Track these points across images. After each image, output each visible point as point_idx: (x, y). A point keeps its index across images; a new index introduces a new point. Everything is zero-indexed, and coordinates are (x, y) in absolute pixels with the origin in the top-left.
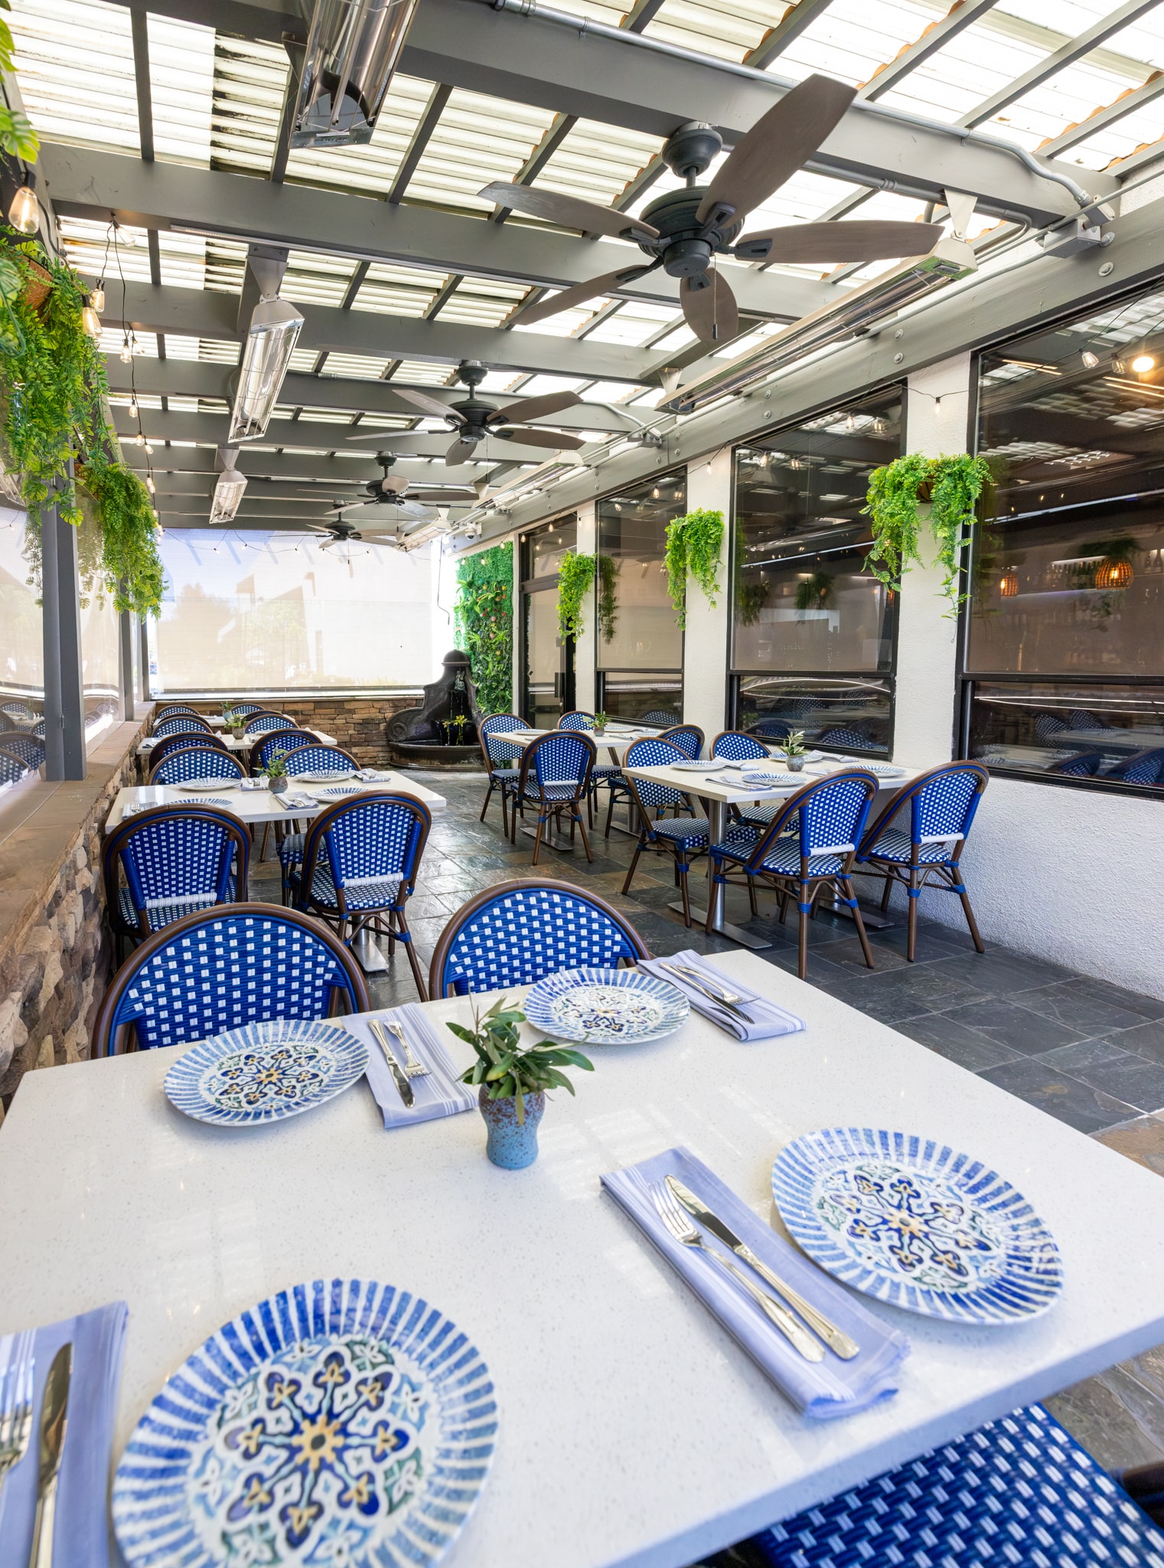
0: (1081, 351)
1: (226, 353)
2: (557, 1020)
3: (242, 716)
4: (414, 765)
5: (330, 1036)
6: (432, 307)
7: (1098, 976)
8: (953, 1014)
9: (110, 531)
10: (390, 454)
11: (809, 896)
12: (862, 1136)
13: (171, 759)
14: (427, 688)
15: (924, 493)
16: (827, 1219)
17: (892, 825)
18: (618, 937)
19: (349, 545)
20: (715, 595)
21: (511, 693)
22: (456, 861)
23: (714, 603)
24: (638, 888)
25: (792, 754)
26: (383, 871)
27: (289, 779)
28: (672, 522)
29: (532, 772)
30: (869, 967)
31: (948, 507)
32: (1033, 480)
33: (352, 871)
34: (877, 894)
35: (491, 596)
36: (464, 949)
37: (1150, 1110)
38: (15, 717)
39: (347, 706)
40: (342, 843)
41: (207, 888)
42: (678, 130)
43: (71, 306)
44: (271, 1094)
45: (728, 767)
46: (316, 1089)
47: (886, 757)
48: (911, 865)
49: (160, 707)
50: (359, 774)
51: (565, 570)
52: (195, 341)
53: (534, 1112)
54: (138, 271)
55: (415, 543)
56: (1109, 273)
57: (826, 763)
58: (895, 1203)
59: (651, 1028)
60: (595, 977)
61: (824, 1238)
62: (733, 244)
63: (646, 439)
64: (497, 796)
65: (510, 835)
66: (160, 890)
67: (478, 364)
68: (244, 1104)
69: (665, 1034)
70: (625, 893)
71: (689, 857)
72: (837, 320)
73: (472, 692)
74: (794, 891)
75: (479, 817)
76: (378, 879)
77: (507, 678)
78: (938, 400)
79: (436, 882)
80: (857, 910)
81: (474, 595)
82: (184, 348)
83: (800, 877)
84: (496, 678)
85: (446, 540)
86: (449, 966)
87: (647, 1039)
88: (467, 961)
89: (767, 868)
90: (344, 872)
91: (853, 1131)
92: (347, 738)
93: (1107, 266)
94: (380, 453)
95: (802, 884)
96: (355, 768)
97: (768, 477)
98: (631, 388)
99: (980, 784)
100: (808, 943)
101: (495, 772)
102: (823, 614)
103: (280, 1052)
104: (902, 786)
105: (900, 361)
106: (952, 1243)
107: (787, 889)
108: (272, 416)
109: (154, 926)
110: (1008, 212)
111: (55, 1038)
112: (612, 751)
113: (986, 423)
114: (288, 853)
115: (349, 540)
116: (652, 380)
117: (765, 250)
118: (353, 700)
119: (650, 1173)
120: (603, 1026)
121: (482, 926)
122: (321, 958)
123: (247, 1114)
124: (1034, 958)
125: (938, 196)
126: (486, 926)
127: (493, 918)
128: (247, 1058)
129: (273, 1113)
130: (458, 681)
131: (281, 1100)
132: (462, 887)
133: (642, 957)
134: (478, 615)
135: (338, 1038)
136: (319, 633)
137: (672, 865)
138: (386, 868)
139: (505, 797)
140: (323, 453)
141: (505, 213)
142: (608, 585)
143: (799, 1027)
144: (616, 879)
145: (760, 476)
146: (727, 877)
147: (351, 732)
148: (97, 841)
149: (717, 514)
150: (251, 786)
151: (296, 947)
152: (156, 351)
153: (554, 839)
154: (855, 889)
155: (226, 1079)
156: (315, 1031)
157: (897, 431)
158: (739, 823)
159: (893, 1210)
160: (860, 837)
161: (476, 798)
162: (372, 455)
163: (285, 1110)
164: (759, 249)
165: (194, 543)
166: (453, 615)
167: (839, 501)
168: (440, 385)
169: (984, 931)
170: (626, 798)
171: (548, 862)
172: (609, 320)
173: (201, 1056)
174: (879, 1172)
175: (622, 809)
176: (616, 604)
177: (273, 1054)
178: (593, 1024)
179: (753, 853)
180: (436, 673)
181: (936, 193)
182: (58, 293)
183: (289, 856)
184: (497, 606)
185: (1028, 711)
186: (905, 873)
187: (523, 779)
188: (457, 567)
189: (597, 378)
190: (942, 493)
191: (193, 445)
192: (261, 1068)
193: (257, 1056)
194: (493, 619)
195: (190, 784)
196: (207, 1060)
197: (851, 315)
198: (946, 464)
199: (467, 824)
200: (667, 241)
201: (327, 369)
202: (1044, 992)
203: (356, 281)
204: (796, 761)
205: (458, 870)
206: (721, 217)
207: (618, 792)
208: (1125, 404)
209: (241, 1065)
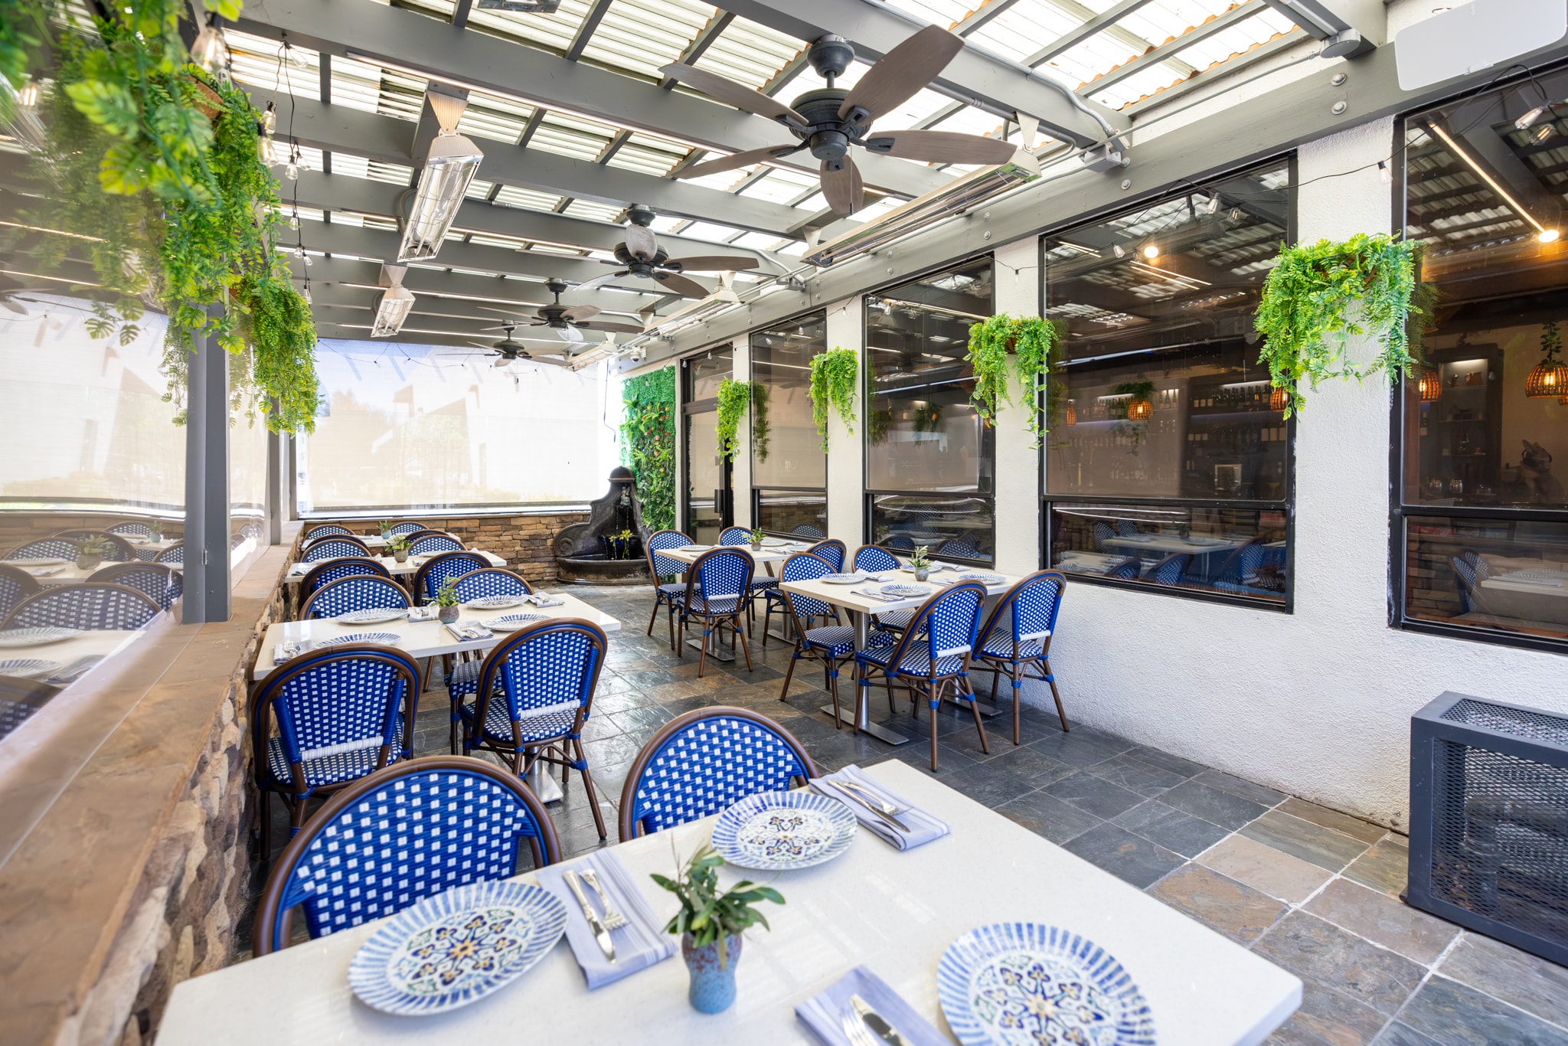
0: (1113, 244)
1: (398, 175)
2: (743, 849)
3: (403, 535)
4: (581, 580)
5: (526, 895)
6: (605, 154)
7: (1149, 744)
8: (1050, 789)
9: (263, 349)
10: (561, 281)
11: (938, 693)
12: (1003, 931)
13: (328, 589)
14: (594, 504)
15: (1010, 346)
16: (982, 1015)
17: (998, 625)
18: (790, 757)
19: (518, 364)
20: (853, 423)
21: (674, 508)
22: (626, 678)
23: (851, 430)
24: (793, 694)
25: (919, 566)
26: (560, 699)
27: (460, 607)
28: (815, 357)
29: (697, 586)
30: (986, 753)
31: (1028, 358)
32: (1085, 334)
33: (529, 702)
34: (988, 685)
35: (655, 416)
36: (652, 784)
37: (1191, 857)
38: (134, 539)
39: (514, 522)
40: (518, 674)
41: (372, 732)
42: (819, 39)
43: (243, 132)
44: (468, 970)
45: (868, 579)
46: (514, 957)
47: (990, 565)
48: (1013, 660)
49: (309, 527)
50: (532, 598)
51: (723, 396)
52: (365, 161)
53: (733, 955)
54: (308, 88)
55: (582, 364)
56: (1128, 188)
57: (945, 572)
58: (1032, 989)
59: (826, 847)
60: (773, 801)
61: (981, 1034)
62: (865, 138)
63: (791, 283)
64: (664, 609)
65: (678, 650)
66: (318, 739)
67: (647, 208)
68: (439, 985)
69: (839, 853)
70: (782, 700)
71: (838, 663)
72: (943, 203)
73: (637, 507)
74: (925, 690)
75: (647, 631)
76: (556, 708)
77: (670, 494)
78: (1017, 272)
79: (606, 701)
80: (975, 703)
81: (639, 414)
82: (350, 166)
83: (930, 677)
84: (660, 494)
85: (612, 361)
86: (637, 803)
87: (824, 859)
88: (655, 795)
89: (902, 671)
90: (520, 704)
91: (996, 927)
92: (513, 555)
93: (1126, 182)
94: (551, 279)
95: (931, 683)
96: (529, 592)
97: (892, 322)
98: (779, 239)
99: (1060, 588)
100: (938, 735)
101: (663, 587)
102: (936, 436)
103: (474, 920)
104: (1005, 591)
105: (989, 238)
106: (1076, 1019)
107: (917, 689)
108: (446, 238)
109: (309, 780)
110: (1060, 134)
111: (195, 928)
112: (768, 565)
113: (1051, 289)
114: (458, 685)
115: (518, 359)
116: (797, 234)
117: (889, 147)
118: (520, 516)
119: (835, 995)
120: (784, 851)
121: (668, 759)
122: (510, 808)
123: (443, 999)
124: (1104, 733)
125: (1012, 116)
126: (671, 758)
127: (678, 750)
128: (439, 931)
129: (473, 992)
130: (624, 497)
131: (479, 975)
132: (632, 705)
133: (812, 777)
134: (642, 433)
135: (534, 897)
136: (482, 446)
137: (823, 669)
138: (563, 696)
139: (672, 611)
140: (493, 275)
141: (673, 83)
142: (761, 410)
143: (946, 831)
144: (774, 687)
145: (884, 321)
146: (871, 680)
147: (518, 548)
148: (244, 690)
149: (852, 353)
150: (419, 617)
151: (484, 799)
152: (321, 165)
153: (717, 650)
154: (972, 682)
155: (417, 959)
156: (510, 892)
157: (989, 291)
158: (878, 628)
159: (1031, 996)
160: (975, 637)
161: (642, 612)
162: (543, 280)
163: (484, 987)
164: (883, 144)
165: (352, 355)
166: (619, 433)
167: (944, 342)
168: (610, 222)
169: (1069, 713)
170: (780, 608)
171: (714, 674)
172: (762, 180)
173: (387, 936)
174: (1018, 962)
175: (777, 617)
176: (768, 427)
177: (466, 923)
178: (776, 850)
179: (892, 657)
180: (602, 489)
181: (1011, 114)
182: (228, 118)
183: (459, 687)
184: (661, 426)
185: (1088, 520)
186: (1009, 667)
187: (688, 593)
188: (623, 387)
189: (749, 229)
190: (1023, 347)
191: (356, 258)
192: (454, 941)
193: (449, 928)
194: (657, 438)
195: (351, 617)
196: (395, 940)
197: (953, 200)
198: (1025, 324)
199: (635, 639)
200: (813, 129)
201: (502, 198)
202: (1114, 763)
203: (534, 122)
204: (922, 572)
205: (628, 687)
206: (858, 117)
207: (774, 601)
208: (1141, 280)
209: (433, 941)
